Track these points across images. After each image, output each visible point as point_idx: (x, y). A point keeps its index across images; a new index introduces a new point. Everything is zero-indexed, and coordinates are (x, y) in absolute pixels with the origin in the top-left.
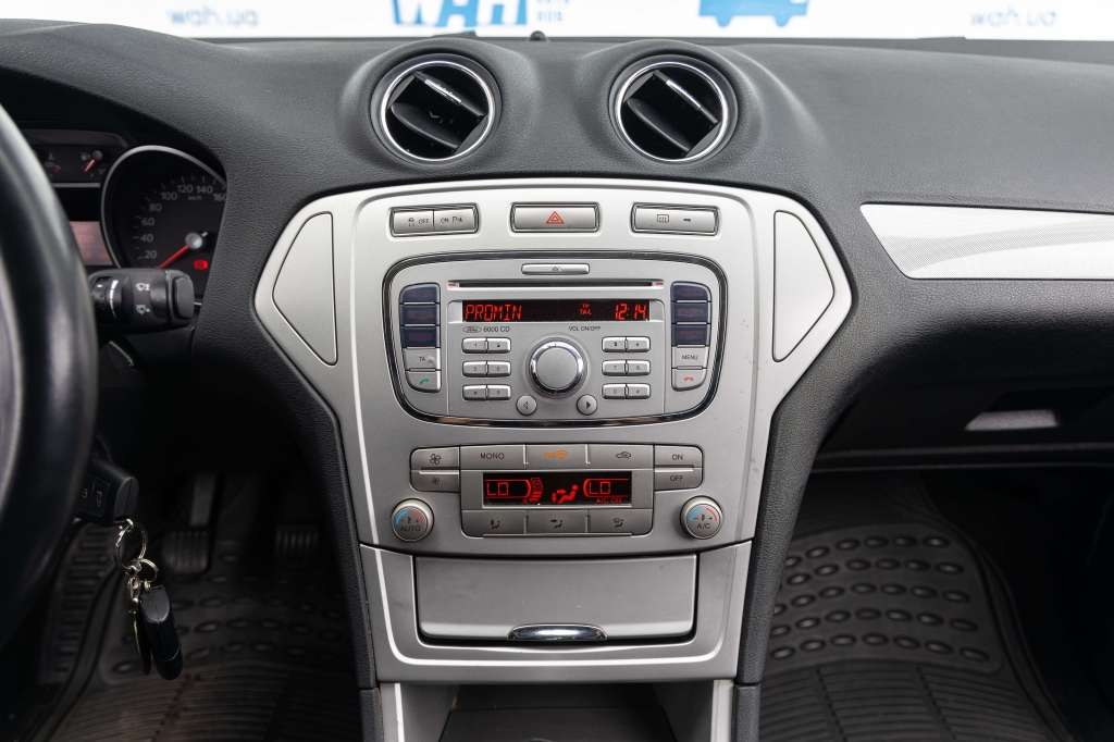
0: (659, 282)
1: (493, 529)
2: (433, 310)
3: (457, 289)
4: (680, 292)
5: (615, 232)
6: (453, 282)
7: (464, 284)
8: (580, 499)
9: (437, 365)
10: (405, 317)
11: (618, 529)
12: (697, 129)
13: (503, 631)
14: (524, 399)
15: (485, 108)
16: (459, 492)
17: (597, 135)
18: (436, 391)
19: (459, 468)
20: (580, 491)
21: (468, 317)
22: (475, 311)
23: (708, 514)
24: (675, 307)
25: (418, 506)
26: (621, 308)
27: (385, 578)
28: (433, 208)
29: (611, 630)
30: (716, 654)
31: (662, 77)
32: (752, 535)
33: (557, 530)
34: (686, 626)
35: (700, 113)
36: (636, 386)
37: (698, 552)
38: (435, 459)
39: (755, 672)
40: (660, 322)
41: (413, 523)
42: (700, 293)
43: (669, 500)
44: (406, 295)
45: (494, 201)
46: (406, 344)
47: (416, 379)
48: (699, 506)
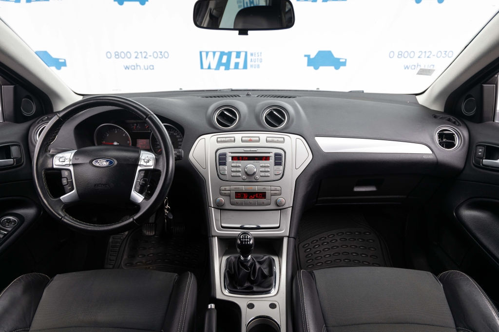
0: (272, 153)
1: (237, 204)
2: (225, 158)
3: (230, 154)
4: (276, 155)
5: (263, 143)
6: (230, 153)
7: (232, 153)
8: (255, 198)
9: (226, 169)
10: (220, 159)
11: (263, 204)
12: (280, 122)
13: (239, 226)
14: (244, 176)
15: (236, 117)
16: (230, 196)
17: (259, 123)
18: (225, 175)
19: (230, 191)
20: (255, 196)
21: (232, 160)
22: (233, 158)
23: (282, 201)
24: (275, 158)
25: (221, 199)
26: (264, 158)
27: (214, 214)
28: (226, 138)
29: (262, 226)
30: (284, 231)
31: (273, 111)
32: (292, 206)
33: (251, 204)
34: (278, 225)
35: (280, 118)
36: (267, 174)
37: (280, 210)
38: (225, 189)
39: (293, 235)
40: (272, 160)
41: (220, 202)
42: (280, 155)
43: (274, 198)
44: (220, 155)
45: (238, 136)
46: (220, 165)
47: (222, 172)
48: (281, 199)
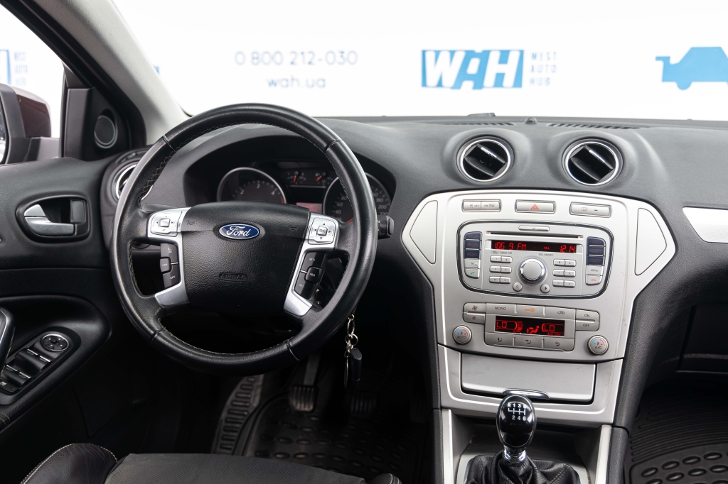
0: (581, 236)
1: (498, 343)
2: (479, 243)
3: (490, 235)
4: (591, 241)
5: (562, 214)
6: (488, 232)
7: (493, 233)
8: (540, 332)
9: (479, 267)
10: (466, 245)
11: (557, 348)
12: (603, 171)
13: (500, 390)
14: (517, 284)
15: (506, 160)
16: (484, 324)
17: (556, 173)
18: (477, 278)
19: (485, 313)
20: (540, 329)
21: (493, 247)
22: (496, 244)
23: (601, 342)
24: (589, 248)
25: (465, 329)
26: (564, 247)
27: (448, 361)
28: (481, 201)
29: (551, 395)
30: (604, 409)
31: (588, 148)
32: (623, 356)
33: (528, 346)
34: (589, 397)
35: (604, 164)
36: (568, 282)
37: (596, 363)
38: (475, 308)
39: (623, 422)
40: (581, 253)
41: (463, 335)
42: (601, 242)
43: (582, 336)
44: (467, 236)
45: (508, 199)
46: (466, 256)
47: (469, 272)
48: (597, 339)
